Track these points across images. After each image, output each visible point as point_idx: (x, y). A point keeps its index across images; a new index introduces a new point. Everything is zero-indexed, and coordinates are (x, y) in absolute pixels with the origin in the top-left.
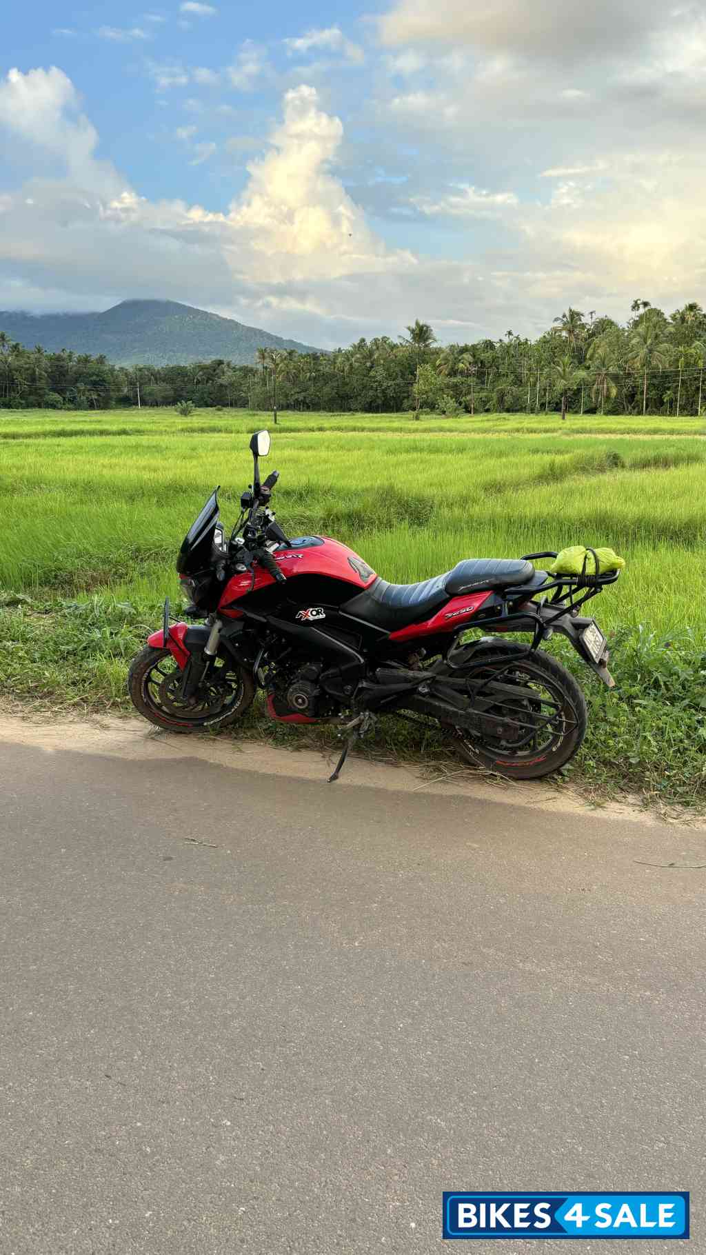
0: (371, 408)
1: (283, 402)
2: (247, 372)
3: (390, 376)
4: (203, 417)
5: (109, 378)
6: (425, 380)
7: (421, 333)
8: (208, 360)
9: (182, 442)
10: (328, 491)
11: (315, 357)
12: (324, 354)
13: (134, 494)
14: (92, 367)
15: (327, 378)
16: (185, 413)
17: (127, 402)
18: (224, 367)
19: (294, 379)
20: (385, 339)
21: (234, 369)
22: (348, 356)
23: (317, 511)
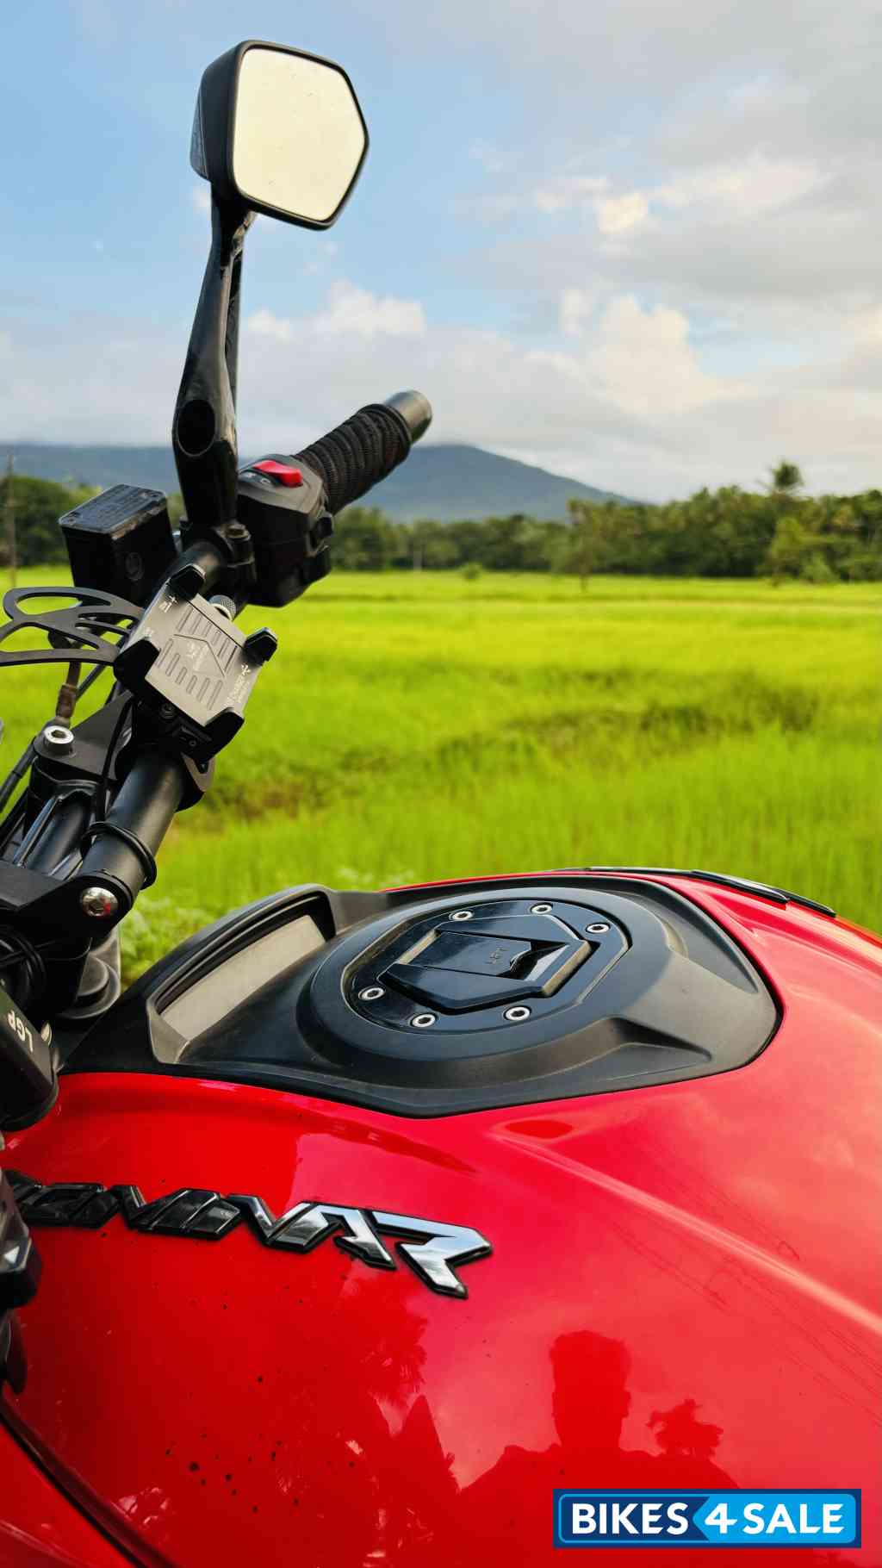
0: (714, 572)
1: (595, 563)
2: (553, 528)
3: (741, 532)
4: (491, 582)
5: (385, 538)
6: (790, 536)
7: (786, 476)
8: (503, 513)
9: (458, 611)
10: (651, 675)
11: (641, 509)
12: (653, 508)
13: (374, 673)
14: (364, 523)
15: (655, 536)
16: (471, 576)
17: (403, 564)
18: (525, 523)
19: (612, 537)
20: (734, 488)
21: (536, 527)
22: (686, 507)
23: (634, 703)
